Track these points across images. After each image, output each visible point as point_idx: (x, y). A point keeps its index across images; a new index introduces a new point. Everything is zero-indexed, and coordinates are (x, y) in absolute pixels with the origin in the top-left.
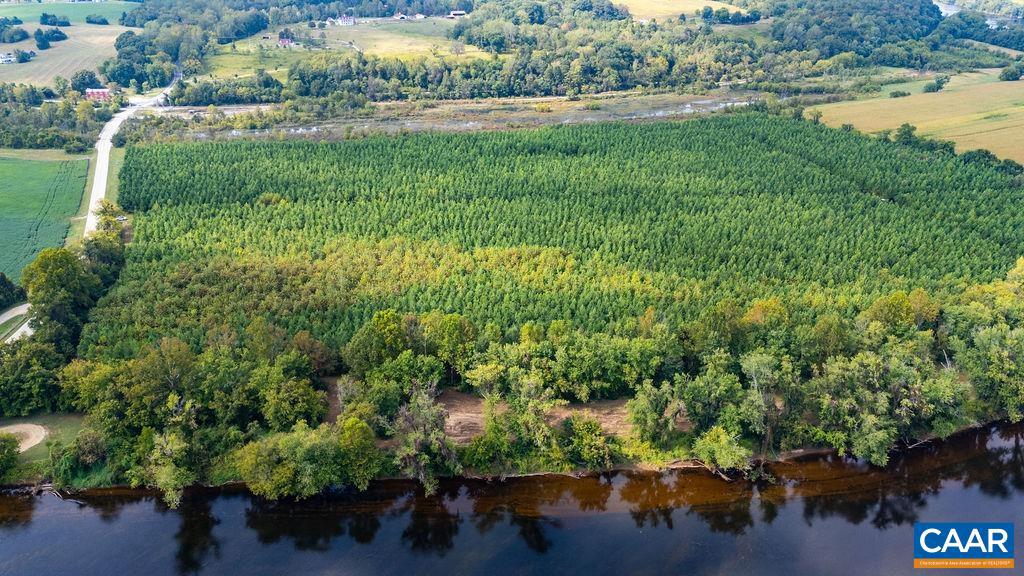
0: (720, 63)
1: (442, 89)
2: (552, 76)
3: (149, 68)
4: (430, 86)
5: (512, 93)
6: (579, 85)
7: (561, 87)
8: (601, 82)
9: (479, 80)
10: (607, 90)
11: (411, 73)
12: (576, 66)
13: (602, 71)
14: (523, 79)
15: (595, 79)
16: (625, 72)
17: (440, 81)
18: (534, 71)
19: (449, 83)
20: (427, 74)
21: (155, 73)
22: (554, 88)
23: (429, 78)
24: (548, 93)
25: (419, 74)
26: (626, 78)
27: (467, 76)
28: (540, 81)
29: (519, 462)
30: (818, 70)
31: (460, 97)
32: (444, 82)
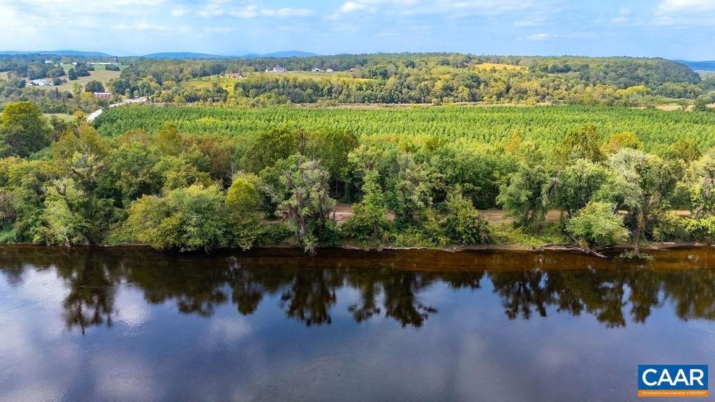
0: (545, 89)
1: (342, 97)
2: (421, 90)
3: (139, 84)
4: (333, 95)
5: (392, 101)
6: (441, 97)
7: (428, 97)
8: (457, 97)
9: (369, 92)
10: (462, 101)
11: (321, 87)
12: (439, 84)
13: (457, 89)
14: (401, 92)
15: (452, 93)
16: (474, 90)
17: (340, 93)
18: (408, 88)
19: (347, 93)
20: (332, 88)
21: (144, 86)
22: (423, 98)
23: (333, 90)
24: (418, 101)
25: (326, 88)
26: (476, 94)
27: (361, 89)
28: (412, 93)
29: (395, 235)
30: (618, 96)
31: (355, 102)
32: (344, 92)
